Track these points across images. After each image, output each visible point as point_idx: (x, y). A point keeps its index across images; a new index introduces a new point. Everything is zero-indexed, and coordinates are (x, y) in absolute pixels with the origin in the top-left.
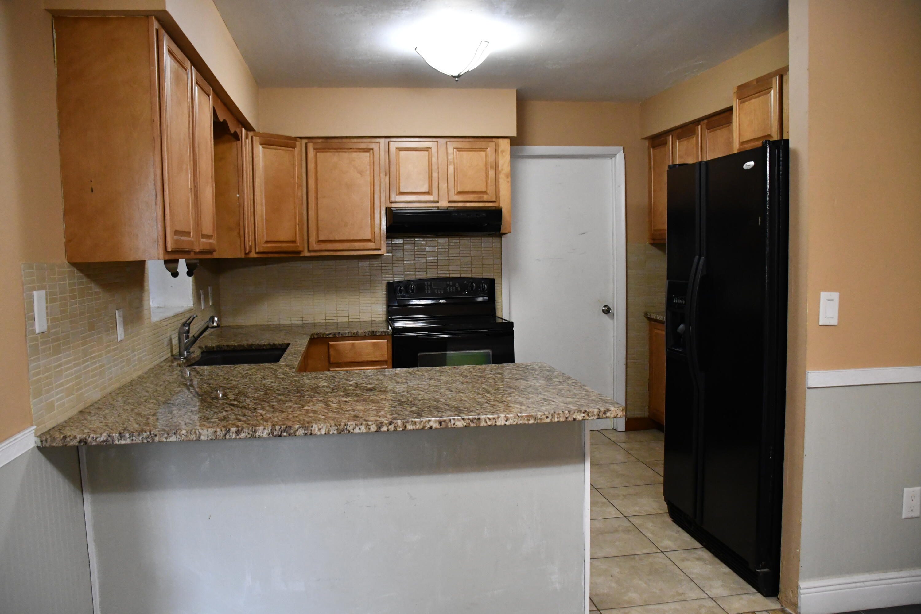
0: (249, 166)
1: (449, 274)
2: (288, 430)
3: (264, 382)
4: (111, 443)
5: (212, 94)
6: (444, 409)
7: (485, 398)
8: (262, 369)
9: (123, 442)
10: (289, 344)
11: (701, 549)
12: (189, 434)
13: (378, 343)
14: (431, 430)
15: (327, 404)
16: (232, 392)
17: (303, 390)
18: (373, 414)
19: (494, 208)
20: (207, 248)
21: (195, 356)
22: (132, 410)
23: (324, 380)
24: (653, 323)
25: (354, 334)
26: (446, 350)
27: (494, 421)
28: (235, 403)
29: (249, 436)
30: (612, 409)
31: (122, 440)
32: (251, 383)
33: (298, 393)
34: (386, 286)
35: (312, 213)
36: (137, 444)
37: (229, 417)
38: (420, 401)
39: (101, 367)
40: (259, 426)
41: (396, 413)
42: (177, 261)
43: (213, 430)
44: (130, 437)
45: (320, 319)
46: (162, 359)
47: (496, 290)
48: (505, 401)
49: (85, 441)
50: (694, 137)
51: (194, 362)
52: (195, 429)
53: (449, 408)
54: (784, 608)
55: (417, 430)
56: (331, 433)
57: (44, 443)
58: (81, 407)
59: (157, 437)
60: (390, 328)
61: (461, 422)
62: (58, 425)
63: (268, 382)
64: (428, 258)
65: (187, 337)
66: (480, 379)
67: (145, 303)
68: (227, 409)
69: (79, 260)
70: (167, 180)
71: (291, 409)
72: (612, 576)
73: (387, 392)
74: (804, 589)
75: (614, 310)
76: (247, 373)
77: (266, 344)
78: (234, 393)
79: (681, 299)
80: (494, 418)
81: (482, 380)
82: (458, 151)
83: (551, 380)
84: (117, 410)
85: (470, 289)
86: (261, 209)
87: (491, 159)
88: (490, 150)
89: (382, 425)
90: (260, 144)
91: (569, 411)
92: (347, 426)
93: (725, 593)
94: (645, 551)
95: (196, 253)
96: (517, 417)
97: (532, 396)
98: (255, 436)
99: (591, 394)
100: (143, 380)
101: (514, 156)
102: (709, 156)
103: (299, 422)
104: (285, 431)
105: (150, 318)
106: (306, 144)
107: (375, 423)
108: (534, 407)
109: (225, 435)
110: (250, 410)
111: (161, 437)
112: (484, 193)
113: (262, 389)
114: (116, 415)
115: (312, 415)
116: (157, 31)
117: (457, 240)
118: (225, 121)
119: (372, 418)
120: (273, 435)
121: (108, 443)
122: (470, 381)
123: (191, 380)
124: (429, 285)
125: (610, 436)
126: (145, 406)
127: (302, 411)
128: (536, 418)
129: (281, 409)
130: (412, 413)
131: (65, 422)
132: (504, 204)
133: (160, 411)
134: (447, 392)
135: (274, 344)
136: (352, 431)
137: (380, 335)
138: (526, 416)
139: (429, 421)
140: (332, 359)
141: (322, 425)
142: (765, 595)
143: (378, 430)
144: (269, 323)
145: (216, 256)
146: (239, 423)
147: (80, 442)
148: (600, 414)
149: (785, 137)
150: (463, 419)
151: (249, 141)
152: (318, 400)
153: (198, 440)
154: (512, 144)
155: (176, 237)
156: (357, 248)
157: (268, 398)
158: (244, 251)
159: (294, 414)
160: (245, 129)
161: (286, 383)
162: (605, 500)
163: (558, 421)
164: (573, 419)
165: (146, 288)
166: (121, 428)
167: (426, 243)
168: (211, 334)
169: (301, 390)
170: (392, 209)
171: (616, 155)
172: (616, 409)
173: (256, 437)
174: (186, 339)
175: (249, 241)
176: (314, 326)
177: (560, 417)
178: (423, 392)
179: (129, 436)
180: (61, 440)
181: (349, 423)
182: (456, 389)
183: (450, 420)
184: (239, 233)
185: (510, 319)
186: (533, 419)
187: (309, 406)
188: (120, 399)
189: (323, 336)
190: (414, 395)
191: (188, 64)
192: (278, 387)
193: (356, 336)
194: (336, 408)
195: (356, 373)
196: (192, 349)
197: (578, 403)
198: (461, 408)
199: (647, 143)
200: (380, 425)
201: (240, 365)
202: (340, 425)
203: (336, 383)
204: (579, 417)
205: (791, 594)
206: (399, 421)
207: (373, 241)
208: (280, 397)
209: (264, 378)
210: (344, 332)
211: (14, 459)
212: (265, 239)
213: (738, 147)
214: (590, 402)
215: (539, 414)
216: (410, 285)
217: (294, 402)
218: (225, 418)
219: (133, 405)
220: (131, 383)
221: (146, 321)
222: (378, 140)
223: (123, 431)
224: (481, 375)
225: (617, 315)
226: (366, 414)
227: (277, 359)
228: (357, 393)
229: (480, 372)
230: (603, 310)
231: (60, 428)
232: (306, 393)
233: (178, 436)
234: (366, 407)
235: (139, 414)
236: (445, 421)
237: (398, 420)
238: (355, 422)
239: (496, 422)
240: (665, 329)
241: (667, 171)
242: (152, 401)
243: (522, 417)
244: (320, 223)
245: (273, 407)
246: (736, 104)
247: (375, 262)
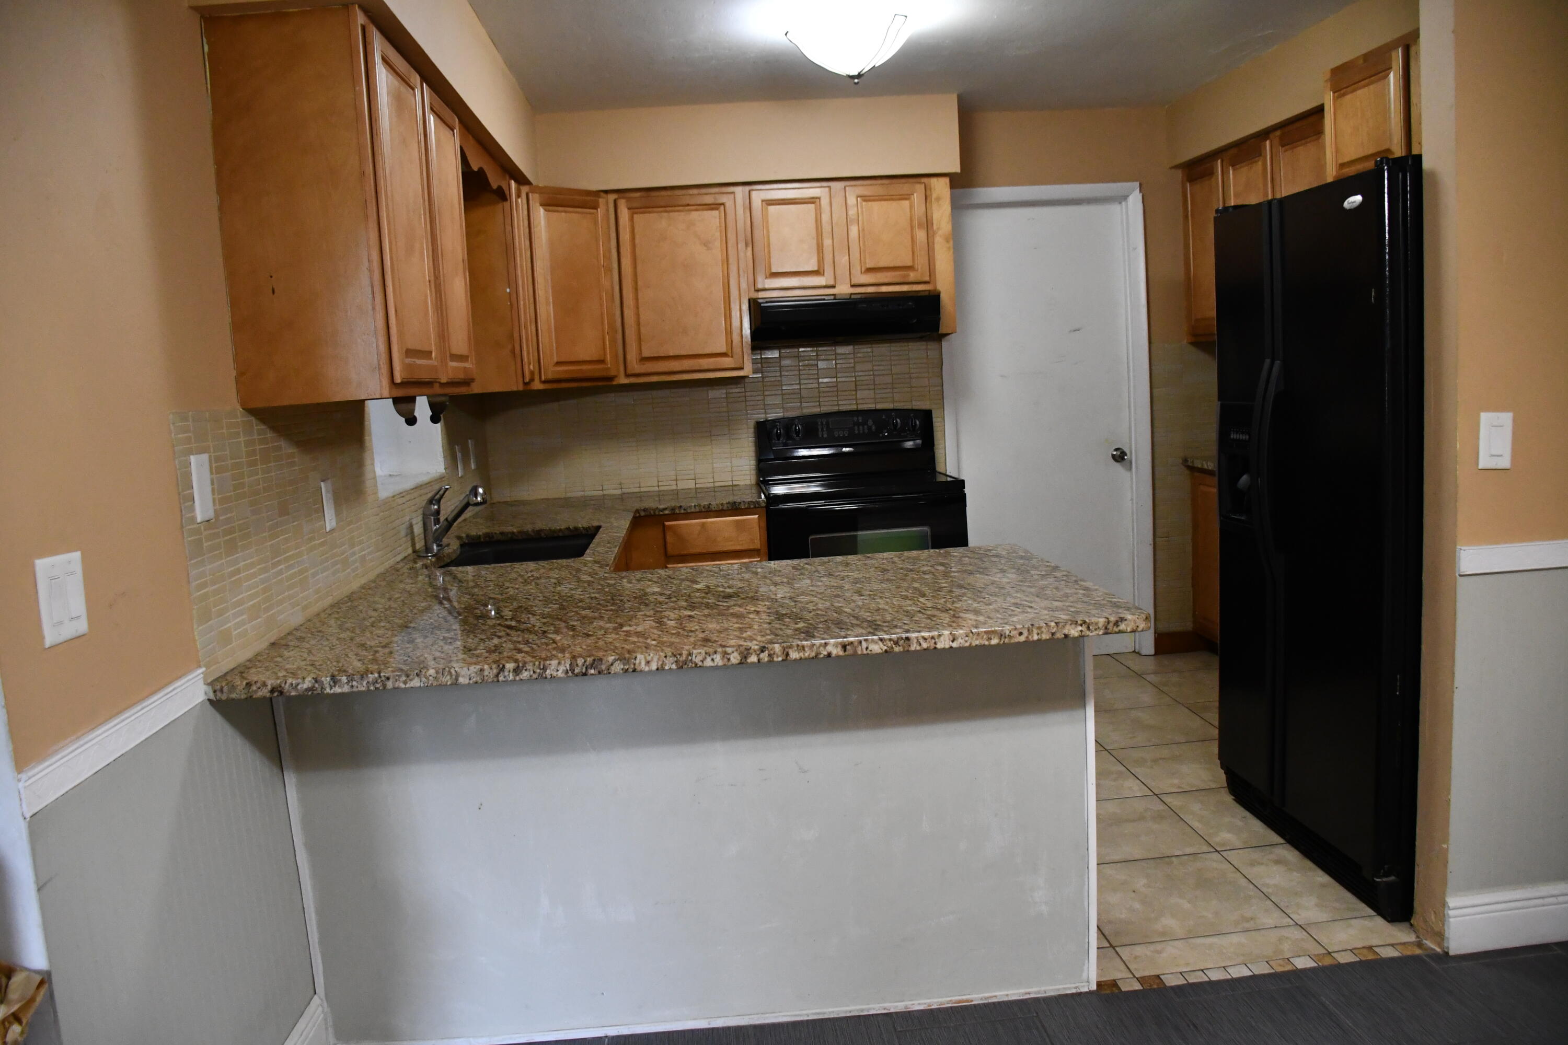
0: (524, 241)
1: (857, 404)
2: (597, 665)
3: (559, 588)
4: (320, 692)
5: (457, 128)
6: (850, 625)
7: (917, 605)
8: (556, 569)
9: (337, 690)
10: (599, 528)
11: (1281, 846)
12: (440, 675)
13: (744, 520)
14: (830, 658)
15: (660, 622)
16: (508, 607)
17: (621, 601)
18: (735, 635)
19: (927, 293)
20: (461, 376)
21: (450, 551)
22: (352, 639)
23: (655, 582)
24: (1197, 474)
25: (704, 507)
26: (856, 529)
27: (933, 641)
28: (513, 623)
29: (535, 676)
30: (1129, 617)
31: (337, 686)
32: (539, 591)
33: (613, 604)
34: (755, 428)
35: (629, 313)
36: (360, 692)
37: (502, 646)
38: (810, 612)
39: (301, 572)
40: (551, 660)
41: (772, 633)
42: (412, 400)
43: (478, 667)
44: (348, 683)
45: (649, 484)
46: (399, 558)
47: (935, 429)
48: (951, 610)
49: (279, 689)
50: (1259, 161)
51: (449, 561)
52: (448, 667)
53: (858, 622)
54: (1422, 940)
55: (806, 659)
56: (667, 668)
57: (219, 694)
58: (273, 636)
59: (391, 680)
60: (763, 496)
61: (879, 645)
62: (239, 666)
63: (564, 589)
64: (821, 380)
65: (437, 521)
66: (910, 573)
67: (368, 468)
68: (500, 634)
69: (259, 404)
70: (389, 267)
71: (602, 632)
72: (1134, 891)
73: (757, 599)
74: (1453, 909)
75: (1132, 456)
76: (532, 576)
77: (562, 528)
78: (511, 607)
79: (1243, 433)
80: (933, 638)
81: (912, 575)
82: (865, 201)
83: (1028, 572)
84: (328, 640)
85: (892, 428)
86: (547, 310)
87: (919, 209)
88: (917, 198)
89: (748, 653)
90: (541, 205)
91: (1056, 623)
92: (692, 656)
93: (1322, 916)
94: (1189, 850)
95: (442, 385)
96: (971, 634)
97: (996, 599)
98: (544, 675)
99: (1094, 593)
100: (370, 592)
101: (958, 207)
102: (1286, 190)
103: (614, 652)
104: (592, 666)
105: (376, 493)
106: (615, 201)
107: (737, 650)
108: (998, 618)
109: (497, 676)
110: (537, 635)
111: (396, 681)
112: (910, 268)
113: (556, 600)
114: (327, 649)
115: (635, 639)
116: (364, 28)
117: (867, 348)
118: (481, 170)
119: (732, 642)
120: (573, 673)
121: (315, 692)
122: (894, 578)
123: (445, 590)
124: (824, 423)
125: (1130, 664)
126: (371, 633)
127: (620, 633)
128: (1001, 635)
129: (585, 632)
130: (797, 632)
131: (249, 661)
132: (944, 284)
133: (396, 639)
134: (856, 597)
135: (576, 529)
136: (700, 664)
137: (746, 508)
138: (985, 632)
139: (826, 644)
140: (670, 551)
141: (652, 655)
142: (1389, 919)
143: (743, 661)
144: (569, 495)
145: (476, 389)
146: (519, 656)
147: (272, 691)
148: (1108, 627)
149: (1415, 152)
150: (881, 640)
151: (522, 201)
152: (645, 615)
153: (455, 683)
154: (953, 186)
155: (408, 361)
156: (706, 367)
157: (565, 615)
158: (522, 379)
159: (606, 639)
160: (515, 181)
161: (594, 589)
162: (1122, 768)
163: (1039, 640)
164: (1063, 636)
165: (367, 444)
166: (334, 668)
167: (817, 355)
168: (475, 516)
169: (619, 600)
170: (760, 301)
171: (1128, 196)
172: (1135, 617)
173: (546, 678)
174: (435, 525)
175: (530, 364)
176: (640, 497)
177: (1042, 632)
178: (816, 597)
179: (346, 681)
180: (244, 689)
181: (695, 651)
182: (871, 591)
183: (860, 642)
184: (513, 351)
185: (959, 475)
186: (997, 637)
187: (630, 626)
188: (332, 622)
189: (654, 513)
190: (801, 602)
191: (416, 79)
192: (582, 597)
193: (707, 512)
194: (674, 627)
195: (707, 570)
196: (445, 541)
197: (1072, 609)
198: (879, 623)
199: (1179, 174)
200: (745, 653)
201: (521, 563)
202: (681, 655)
203: (674, 588)
204: (1074, 632)
205: (1433, 917)
206: (777, 646)
207: (730, 355)
208: (583, 613)
209: (559, 583)
210: (688, 505)
211: (175, 719)
212: (555, 360)
213: (1335, 173)
214: (1091, 607)
215: (1007, 631)
216: (793, 425)
217: (606, 619)
218: (497, 649)
219: (353, 632)
220: (350, 598)
221: (370, 499)
222: (731, 189)
223: (337, 673)
224: (911, 567)
225: (1136, 463)
226: (722, 635)
227: (579, 552)
228: (708, 602)
229: (910, 563)
230: (1113, 456)
231: (242, 670)
232: (625, 605)
233: (424, 679)
234: (722, 625)
235: (362, 646)
236: (852, 643)
237: (774, 643)
238: (705, 648)
239: (935, 643)
240: (1216, 482)
241: (1215, 218)
242: (382, 624)
243: (978, 634)
244: (643, 330)
245: (573, 628)
246: (1328, 100)
247: (735, 390)
